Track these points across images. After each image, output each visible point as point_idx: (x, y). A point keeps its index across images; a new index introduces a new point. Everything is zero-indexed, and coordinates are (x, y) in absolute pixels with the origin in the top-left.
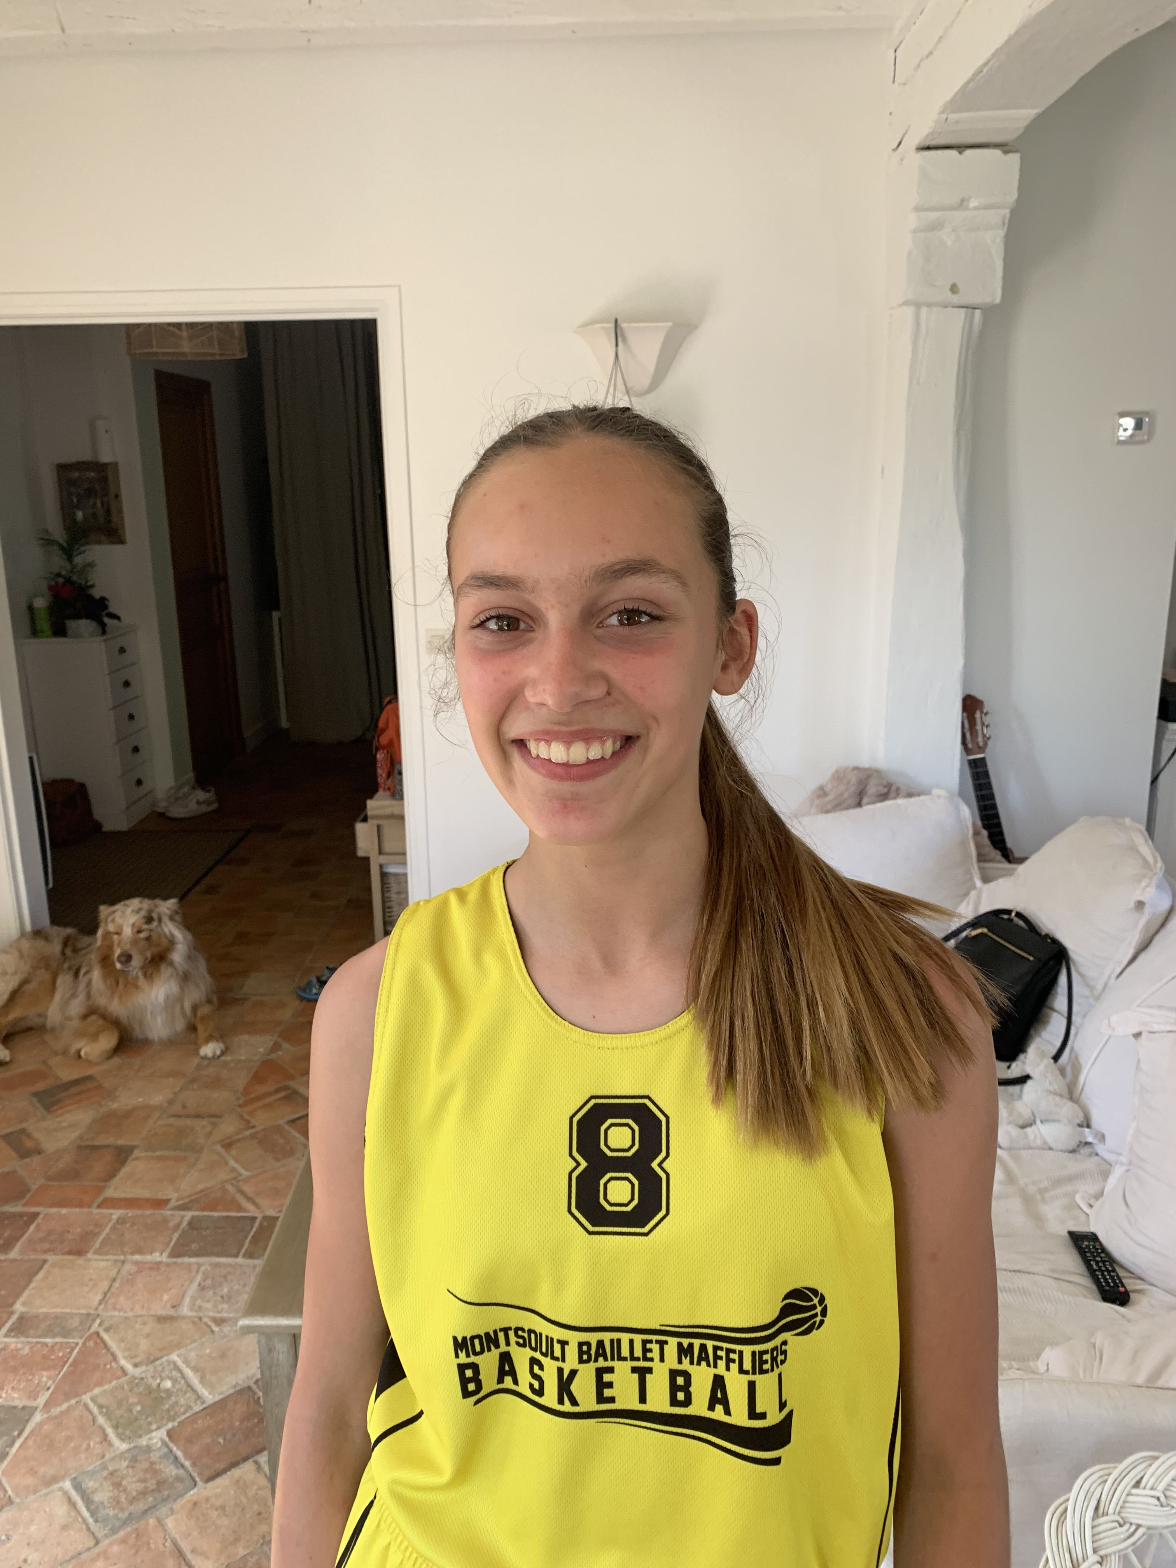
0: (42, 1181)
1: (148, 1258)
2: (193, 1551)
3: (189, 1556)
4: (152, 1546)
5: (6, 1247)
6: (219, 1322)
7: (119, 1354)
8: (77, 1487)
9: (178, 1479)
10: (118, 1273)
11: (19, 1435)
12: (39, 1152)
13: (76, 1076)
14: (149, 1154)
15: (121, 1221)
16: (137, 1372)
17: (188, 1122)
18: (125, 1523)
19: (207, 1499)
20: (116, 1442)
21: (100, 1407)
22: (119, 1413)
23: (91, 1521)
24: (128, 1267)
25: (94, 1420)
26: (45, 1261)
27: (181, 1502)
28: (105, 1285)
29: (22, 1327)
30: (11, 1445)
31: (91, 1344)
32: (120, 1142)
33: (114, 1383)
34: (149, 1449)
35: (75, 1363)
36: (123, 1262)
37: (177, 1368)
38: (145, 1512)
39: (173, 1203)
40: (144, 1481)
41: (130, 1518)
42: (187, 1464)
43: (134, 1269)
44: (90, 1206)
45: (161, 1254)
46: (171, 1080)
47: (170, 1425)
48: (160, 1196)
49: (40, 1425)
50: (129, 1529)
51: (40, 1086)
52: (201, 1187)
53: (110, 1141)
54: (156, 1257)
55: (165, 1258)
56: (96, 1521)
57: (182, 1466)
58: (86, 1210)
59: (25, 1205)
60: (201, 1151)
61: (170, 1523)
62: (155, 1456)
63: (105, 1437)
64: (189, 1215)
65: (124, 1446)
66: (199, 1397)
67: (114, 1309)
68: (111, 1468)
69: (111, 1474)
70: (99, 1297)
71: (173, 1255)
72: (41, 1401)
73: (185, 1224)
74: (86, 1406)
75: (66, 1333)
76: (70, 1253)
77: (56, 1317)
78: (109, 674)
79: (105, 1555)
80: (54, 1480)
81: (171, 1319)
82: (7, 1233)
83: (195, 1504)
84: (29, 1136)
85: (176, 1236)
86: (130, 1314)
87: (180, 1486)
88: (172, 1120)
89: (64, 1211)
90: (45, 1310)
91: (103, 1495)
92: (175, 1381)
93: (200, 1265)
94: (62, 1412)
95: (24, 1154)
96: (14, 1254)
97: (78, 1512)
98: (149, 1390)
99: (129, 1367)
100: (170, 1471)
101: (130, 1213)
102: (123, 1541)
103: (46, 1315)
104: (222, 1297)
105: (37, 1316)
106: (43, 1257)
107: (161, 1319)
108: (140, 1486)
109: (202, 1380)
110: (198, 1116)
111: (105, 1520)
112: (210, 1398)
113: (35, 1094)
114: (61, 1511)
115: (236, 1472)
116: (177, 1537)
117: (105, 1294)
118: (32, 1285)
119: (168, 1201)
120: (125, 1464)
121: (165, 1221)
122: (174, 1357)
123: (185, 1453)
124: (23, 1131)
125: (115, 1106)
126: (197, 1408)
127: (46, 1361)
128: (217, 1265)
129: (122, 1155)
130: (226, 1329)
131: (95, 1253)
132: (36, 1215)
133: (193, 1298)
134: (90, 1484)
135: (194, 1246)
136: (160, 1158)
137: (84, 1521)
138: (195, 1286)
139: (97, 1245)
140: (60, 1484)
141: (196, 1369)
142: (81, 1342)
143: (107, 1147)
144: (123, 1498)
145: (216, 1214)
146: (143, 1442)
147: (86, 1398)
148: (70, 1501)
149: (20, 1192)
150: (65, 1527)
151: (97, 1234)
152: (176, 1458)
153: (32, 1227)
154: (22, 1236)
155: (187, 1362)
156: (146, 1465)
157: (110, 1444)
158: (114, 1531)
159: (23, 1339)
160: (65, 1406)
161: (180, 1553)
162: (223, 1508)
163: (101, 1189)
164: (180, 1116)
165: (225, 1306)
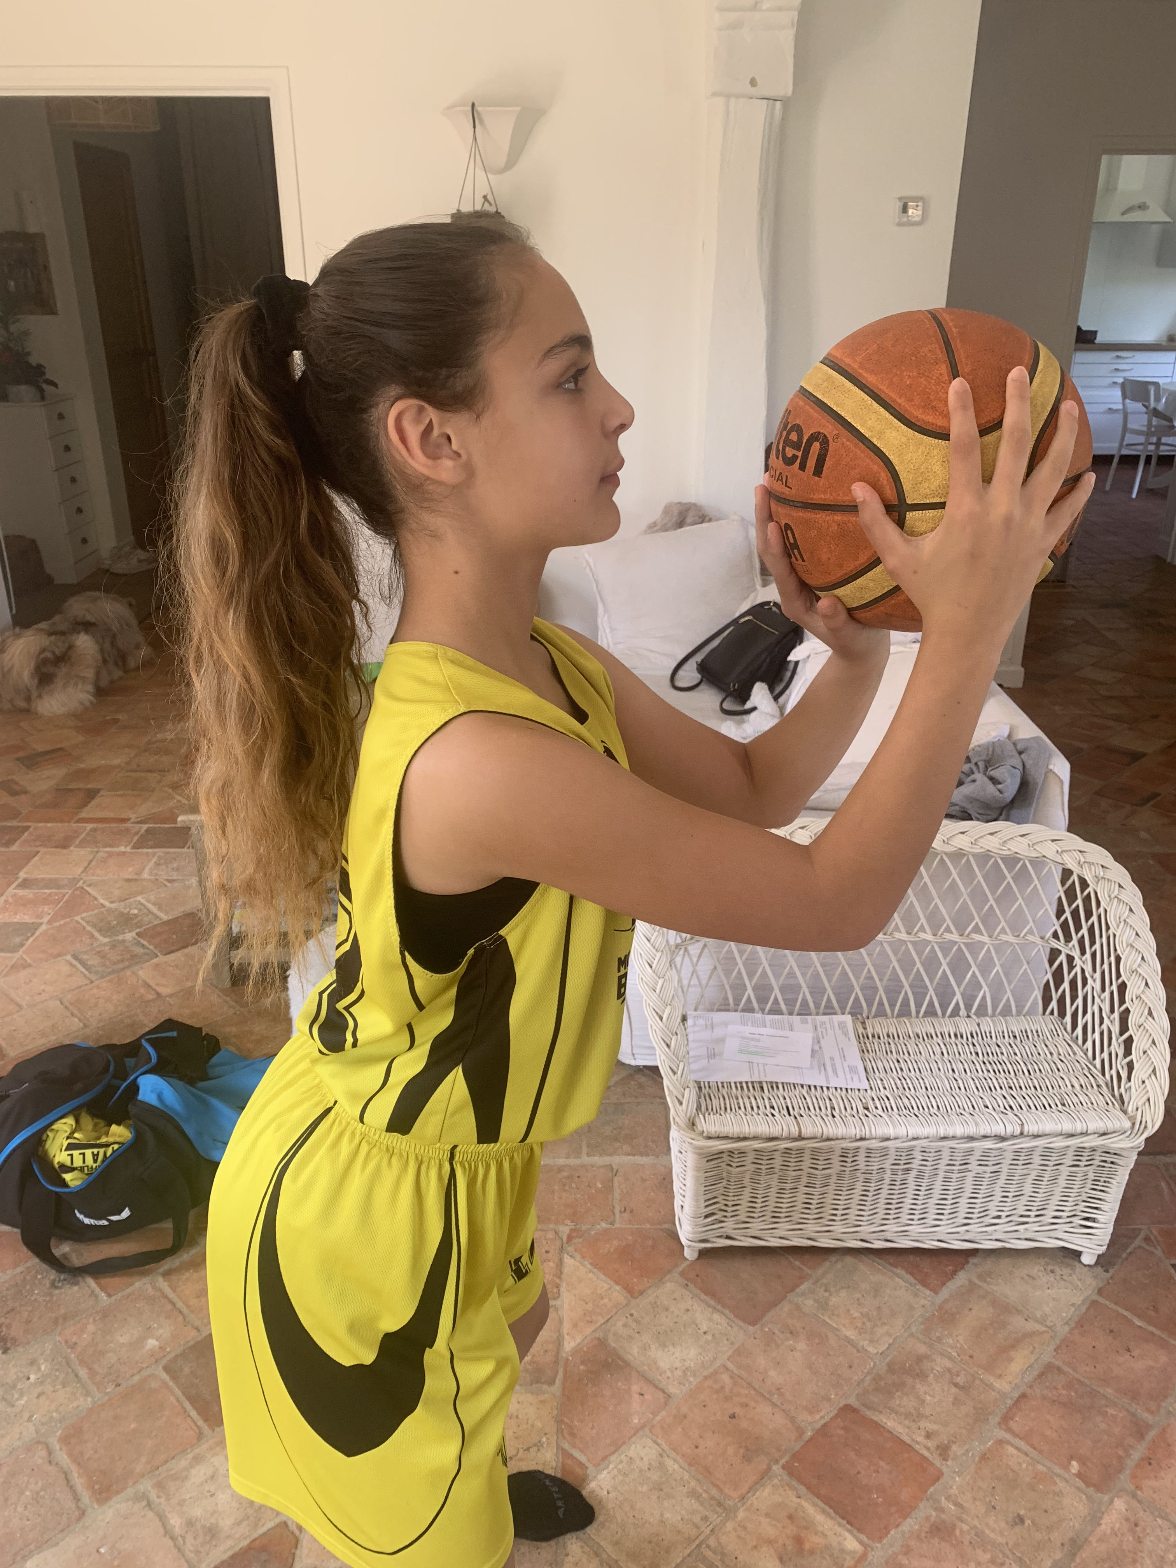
0: (30, 809)
1: (116, 850)
2: (157, 985)
3: (154, 987)
4: (129, 982)
5: (8, 844)
6: (170, 881)
7: (99, 897)
8: (75, 957)
9: (146, 954)
10: (94, 857)
11: (32, 935)
12: (26, 792)
13: (49, 747)
14: (113, 793)
15: (94, 830)
16: (113, 906)
17: (143, 774)
18: (109, 974)
19: (166, 963)
20: (101, 938)
21: (88, 922)
22: (102, 924)
23: (86, 973)
24: (100, 854)
25: (84, 928)
26: (38, 852)
27: (148, 964)
28: (86, 864)
29: (25, 884)
30: (28, 938)
31: (78, 892)
32: (89, 786)
33: (96, 911)
34: (124, 941)
35: (66, 902)
36: (97, 852)
37: (142, 904)
38: (123, 969)
39: (133, 820)
40: (122, 955)
41: (114, 971)
42: (151, 947)
43: (106, 855)
44: (69, 822)
45: (126, 847)
46: (127, 750)
47: (138, 930)
48: (123, 816)
49: (46, 931)
50: (112, 976)
51: (21, 754)
52: (153, 811)
53: (81, 785)
54: (122, 849)
55: (128, 849)
56: (90, 973)
57: (148, 948)
58: (66, 824)
59: (20, 821)
60: (153, 790)
61: (141, 973)
62: (127, 944)
63: (92, 936)
64: (145, 827)
65: (106, 940)
66: (157, 917)
67: (93, 875)
68: (98, 949)
69: (99, 952)
70: (82, 869)
71: (133, 848)
72: (46, 919)
73: (142, 831)
74: (77, 922)
75: (59, 887)
76: (56, 847)
77: (50, 879)
78: (50, 438)
79: (98, 987)
80: (59, 955)
81: (136, 880)
82: (7, 837)
83: (158, 965)
84: (17, 783)
85: (136, 838)
86: (104, 878)
87: (146, 957)
88: (129, 774)
89: (49, 825)
90: (42, 876)
91: (94, 961)
92: (140, 910)
93: (155, 854)
94: (60, 925)
95: (14, 794)
96: (14, 848)
97: (77, 969)
98: (122, 914)
99: (107, 903)
100: (139, 950)
101: (100, 826)
102: (110, 981)
103: (43, 879)
104: (173, 869)
105: (37, 879)
106: (38, 849)
107: (128, 880)
108: (120, 958)
109: (160, 909)
110: (150, 771)
111: (97, 973)
112: (165, 918)
113: (17, 759)
114: (66, 969)
115: (186, 951)
116: (147, 979)
117: (85, 868)
118: (29, 864)
119: (129, 819)
120: (107, 948)
121: (128, 830)
122: (139, 898)
123: (150, 943)
124: (9, 781)
125: (82, 766)
126: (156, 922)
127: (45, 901)
128: (168, 853)
129: (91, 794)
130: (176, 885)
131: (76, 847)
132: (28, 827)
133: (150, 869)
134: (85, 957)
135: (151, 843)
136: (121, 795)
137: (82, 973)
138: (152, 864)
139: (77, 842)
140: (64, 957)
141: (154, 904)
142: (70, 892)
143: (79, 789)
144: (108, 963)
145: (166, 826)
146: (120, 938)
147: (78, 918)
148: (71, 965)
149: (15, 814)
150: (70, 976)
151: (77, 837)
152: (143, 945)
153: (26, 834)
154: (19, 839)
155: (149, 901)
156: (122, 948)
157: (96, 939)
158: (102, 977)
159: (27, 891)
160: (62, 922)
161: (147, 986)
162: (177, 966)
163: (77, 813)
164: (136, 771)
165: (175, 873)
